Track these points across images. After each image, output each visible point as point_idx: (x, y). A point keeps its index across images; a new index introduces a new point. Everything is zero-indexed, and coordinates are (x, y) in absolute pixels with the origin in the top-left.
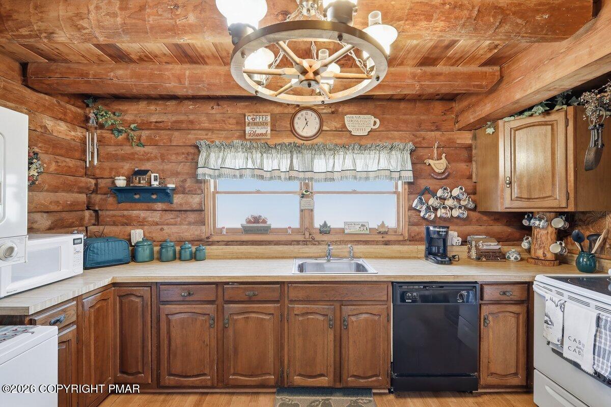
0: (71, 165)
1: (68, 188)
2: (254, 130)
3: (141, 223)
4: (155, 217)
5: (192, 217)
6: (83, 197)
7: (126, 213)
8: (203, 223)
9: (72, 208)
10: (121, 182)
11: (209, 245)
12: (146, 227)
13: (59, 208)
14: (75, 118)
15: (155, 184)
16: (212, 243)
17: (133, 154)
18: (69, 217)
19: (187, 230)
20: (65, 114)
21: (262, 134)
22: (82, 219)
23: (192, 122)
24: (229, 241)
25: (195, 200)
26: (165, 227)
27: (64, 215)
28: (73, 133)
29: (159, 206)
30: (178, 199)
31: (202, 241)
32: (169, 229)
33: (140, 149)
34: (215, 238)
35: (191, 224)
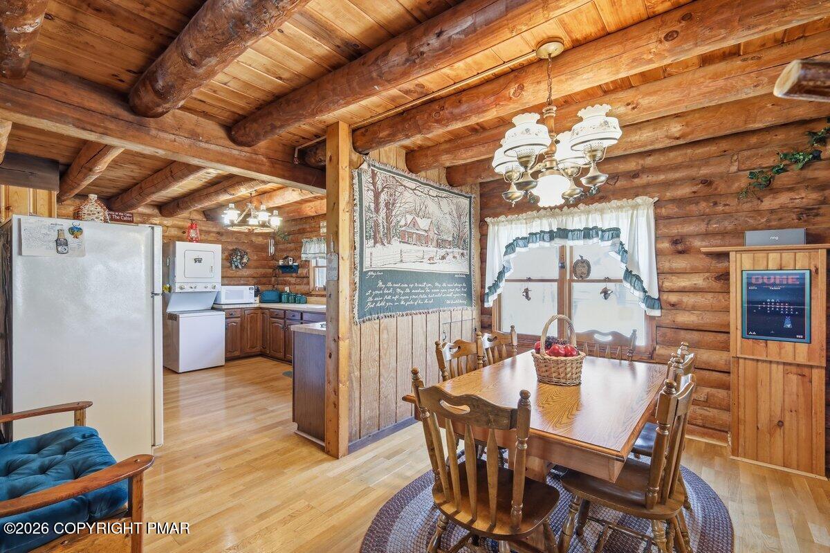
1: (263, 267)
3: (289, 284)
4: (293, 280)
5: (305, 280)
6: (271, 270)
7: (285, 278)
8: (308, 283)
9: (264, 276)
10: (281, 263)
12: (291, 286)
13: (258, 276)
15: (291, 263)
16: (311, 295)
17: (287, 247)
18: (264, 280)
19: (303, 288)
22: (270, 281)
23: (304, 229)
24: (319, 295)
25: (305, 271)
27: (261, 279)
28: (265, 241)
29: (294, 275)
30: (300, 271)
31: (309, 294)
32: (298, 287)
33: (289, 245)
34: (313, 293)
35: (305, 284)
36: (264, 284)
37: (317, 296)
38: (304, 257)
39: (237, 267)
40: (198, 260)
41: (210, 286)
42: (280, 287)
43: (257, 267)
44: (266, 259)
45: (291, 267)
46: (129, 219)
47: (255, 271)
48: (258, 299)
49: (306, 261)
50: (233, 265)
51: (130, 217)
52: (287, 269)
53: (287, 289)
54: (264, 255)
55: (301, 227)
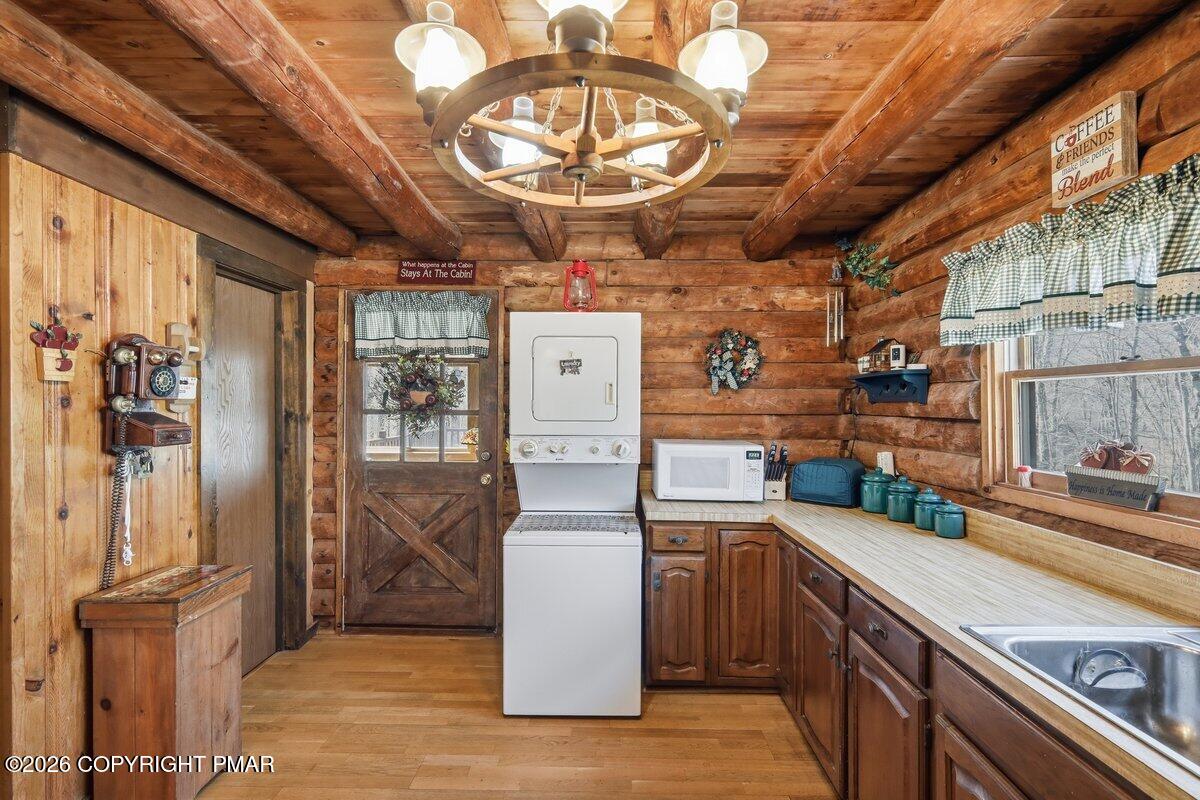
0: (812, 347)
1: (813, 384)
2: (1073, 174)
3: (893, 440)
4: (907, 429)
5: (960, 433)
6: (834, 393)
7: (880, 420)
8: (975, 448)
9: (813, 411)
10: (863, 364)
11: (987, 509)
12: (901, 449)
13: (793, 410)
14: (819, 277)
15: (897, 365)
16: (992, 505)
17: (887, 311)
18: (809, 424)
19: (957, 467)
20: (803, 276)
21: (1097, 177)
22: (832, 428)
23: (955, 216)
24: (1028, 509)
25: (961, 394)
26: (923, 453)
27: (802, 419)
28: (816, 300)
29: (911, 408)
30: (935, 394)
31: (978, 496)
32: (928, 458)
33: (895, 300)
34: (1001, 494)
35: (959, 450)
36: (814, 436)
37: (1025, 514)
38: (952, 332)
39: (723, 384)
40: (570, 366)
41: (604, 447)
42: (862, 447)
43: (787, 385)
44: (819, 356)
45: (897, 377)
46: (466, 275)
47: (780, 395)
48: (780, 486)
49: (964, 350)
50: (715, 379)
51: (468, 270)
52: (884, 385)
53: (885, 460)
54: (811, 343)
55: (940, 213)
